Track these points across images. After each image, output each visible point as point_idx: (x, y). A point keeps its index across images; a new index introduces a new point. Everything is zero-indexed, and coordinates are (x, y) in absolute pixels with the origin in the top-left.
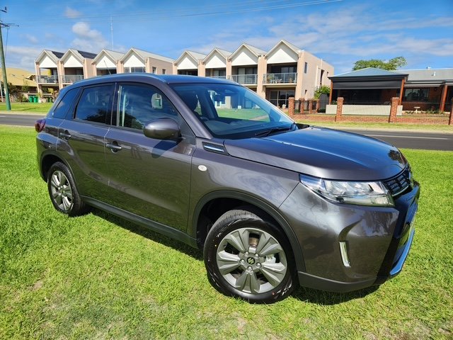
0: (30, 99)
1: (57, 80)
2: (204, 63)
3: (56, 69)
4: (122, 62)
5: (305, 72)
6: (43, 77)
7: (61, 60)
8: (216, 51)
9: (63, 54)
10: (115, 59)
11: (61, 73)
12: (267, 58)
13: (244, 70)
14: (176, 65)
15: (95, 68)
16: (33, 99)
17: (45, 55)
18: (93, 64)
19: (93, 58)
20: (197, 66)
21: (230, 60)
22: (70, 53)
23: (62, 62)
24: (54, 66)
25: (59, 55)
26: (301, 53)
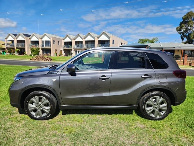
0: (3, 53)
1: (14, 45)
2: (74, 39)
3: (14, 41)
4: (41, 38)
5: (113, 43)
6: (8, 44)
7: (16, 37)
8: (79, 35)
9: (17, 35)
10: (38, 37)
11: (15, 42)
12: (98, 38)
13: (90, 42)
14: (63, 40)
15: (30, 40)
16: (4, 53)
17: (9, 35)
18: (29, 39)
19: (29, 37)
20: (72, 40)
21: (84, 38)
22: (20, 35)
23: (16, 38)
24: (13, 39)
25: (15, 35)
26: (111, 36)
